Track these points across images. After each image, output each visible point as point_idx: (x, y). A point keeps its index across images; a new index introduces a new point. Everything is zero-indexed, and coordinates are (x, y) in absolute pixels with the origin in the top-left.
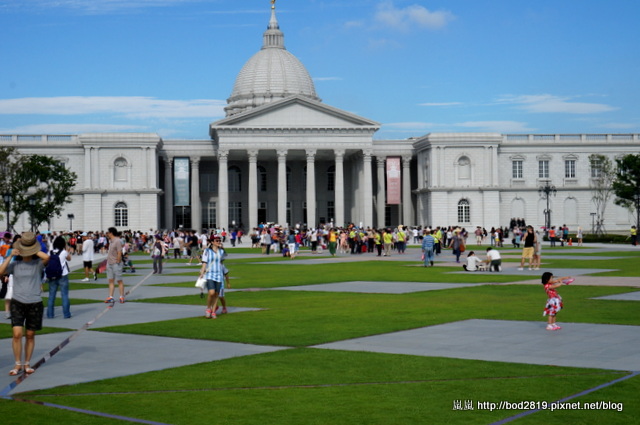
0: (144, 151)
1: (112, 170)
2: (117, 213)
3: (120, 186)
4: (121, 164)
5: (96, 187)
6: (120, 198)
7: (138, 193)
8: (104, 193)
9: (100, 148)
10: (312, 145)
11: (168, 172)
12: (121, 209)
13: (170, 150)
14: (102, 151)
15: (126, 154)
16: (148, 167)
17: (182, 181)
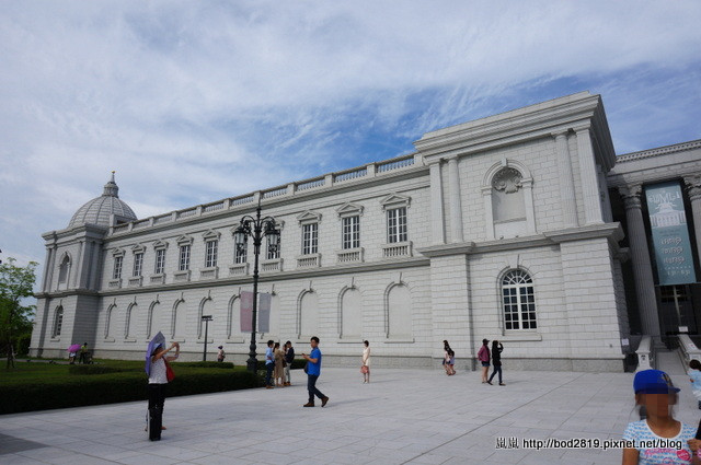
0: (561, 142)
1: (488, 199)
2: (508, 296)
3: (509, 232)
4: (510, 185)
5: (454, 240)
6: (511, 260)
7: (553, 242)
8: (472, 252)
9: (460, 158)
12: (518, 286)
14: (464, 163)
15: (520, 158)
16: (573, 176)
17: (669, 232)
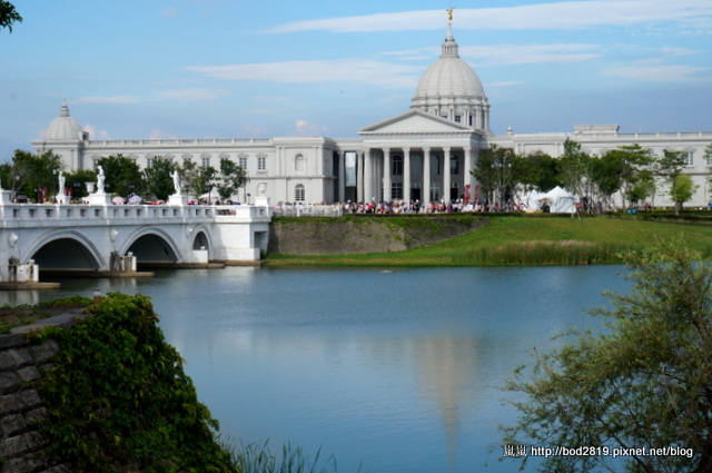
0: (314, 149)
1: (294, 163)
2: (297, 192)
3: (299, 173)
4: (300, 158)
5: (283, 174)
6: (299, 182)
7: (310, 178)
8: (288, 179)
10: (426, 144)
11: (341, 161)
12: (300, 189)
13: (342, 146)
14: (287, 149)
15: (303, 151)
16: (317, 160)
17: (351, 169)
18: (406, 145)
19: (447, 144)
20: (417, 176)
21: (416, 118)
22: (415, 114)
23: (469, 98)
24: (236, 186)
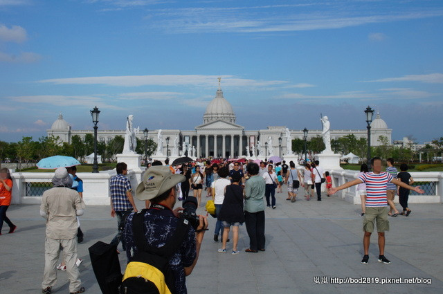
10: (224, 133)
13: (183, 134)
15: (170, 136)
18: (215, 133)
19: (233, 133)
20: (211, 146)
21: (220, 122)
22: (220, 121)
23: (230, 114)
24: (154, 150)
